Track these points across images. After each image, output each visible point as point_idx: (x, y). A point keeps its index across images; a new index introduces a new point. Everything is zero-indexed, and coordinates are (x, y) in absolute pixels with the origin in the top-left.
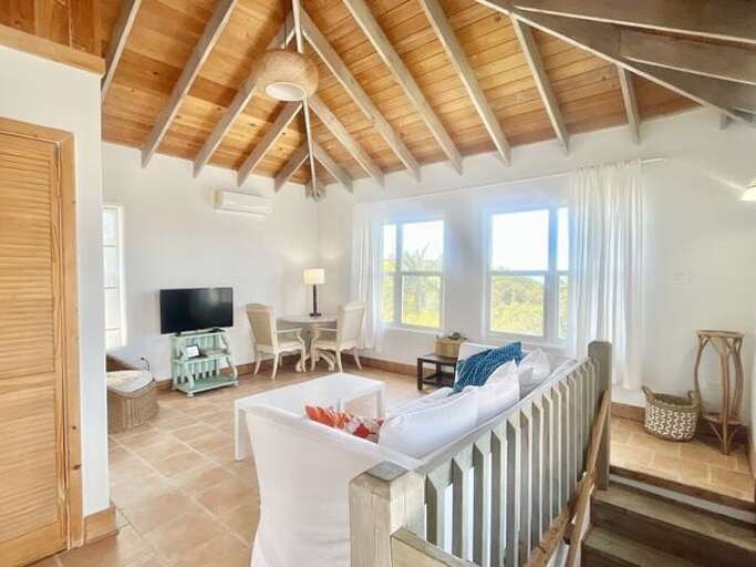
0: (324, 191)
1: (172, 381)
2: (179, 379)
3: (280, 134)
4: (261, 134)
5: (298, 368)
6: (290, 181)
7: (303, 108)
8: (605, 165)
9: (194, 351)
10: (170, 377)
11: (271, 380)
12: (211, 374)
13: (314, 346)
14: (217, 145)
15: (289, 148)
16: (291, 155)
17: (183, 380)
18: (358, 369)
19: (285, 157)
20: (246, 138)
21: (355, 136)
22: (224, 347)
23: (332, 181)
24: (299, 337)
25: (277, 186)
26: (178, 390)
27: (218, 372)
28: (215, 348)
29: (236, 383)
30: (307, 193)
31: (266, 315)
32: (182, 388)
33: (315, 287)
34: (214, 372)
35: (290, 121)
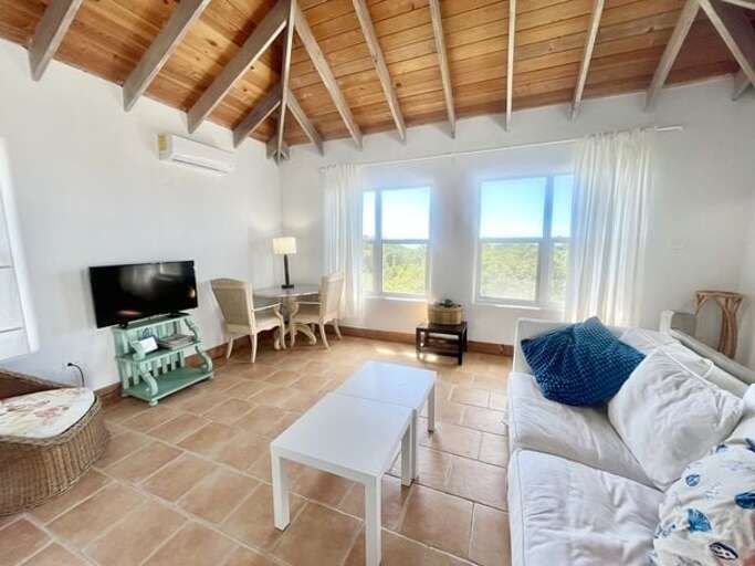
0: (287, 153)
1: (120, 386)
2: (131, 380)
3: (248, 67)
4: (223, 61)
5: (277, 346)
6: (251, 136)
7: (286, 29)
8: (618, 132)
9: (150, 344)
10: (118, 380)
11: (250, 363)
12: (173, 367)
13: (293, 322)
14: (160, 66)
15: (255, 91)
16: (256, 102)
17: (136, 381)
18: (339, 339)
19: (249, 103)
20: (202, 64)
21: (341, 83)
22: (191, 333)
23: (303, 140)
24: (278, 314)
25: (237, 141)
26: (130, 397)
27: (183, 364)
28: (177, 336)
29: (211, 375)
30: (269, 155)
31: (242, 292)
32: (137, 393)
33: (286, 258)
34: (178, 364)
35: (263, 50)
